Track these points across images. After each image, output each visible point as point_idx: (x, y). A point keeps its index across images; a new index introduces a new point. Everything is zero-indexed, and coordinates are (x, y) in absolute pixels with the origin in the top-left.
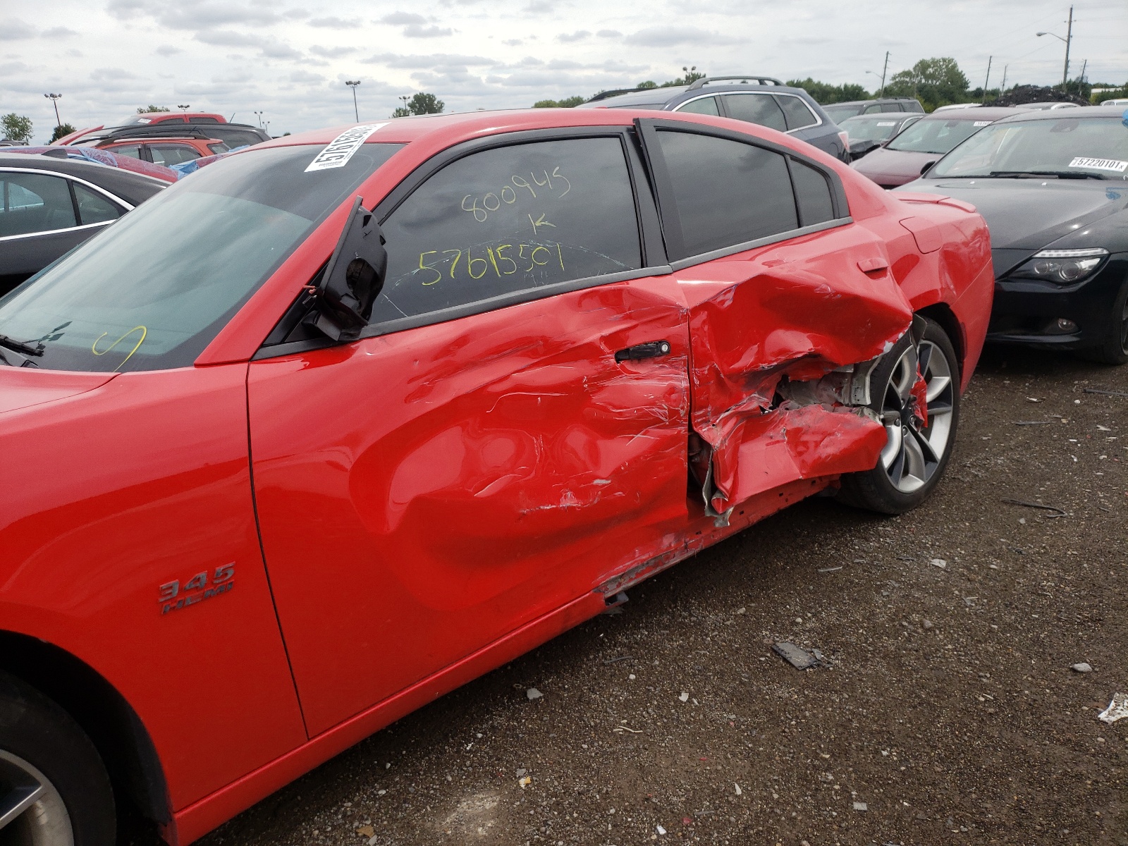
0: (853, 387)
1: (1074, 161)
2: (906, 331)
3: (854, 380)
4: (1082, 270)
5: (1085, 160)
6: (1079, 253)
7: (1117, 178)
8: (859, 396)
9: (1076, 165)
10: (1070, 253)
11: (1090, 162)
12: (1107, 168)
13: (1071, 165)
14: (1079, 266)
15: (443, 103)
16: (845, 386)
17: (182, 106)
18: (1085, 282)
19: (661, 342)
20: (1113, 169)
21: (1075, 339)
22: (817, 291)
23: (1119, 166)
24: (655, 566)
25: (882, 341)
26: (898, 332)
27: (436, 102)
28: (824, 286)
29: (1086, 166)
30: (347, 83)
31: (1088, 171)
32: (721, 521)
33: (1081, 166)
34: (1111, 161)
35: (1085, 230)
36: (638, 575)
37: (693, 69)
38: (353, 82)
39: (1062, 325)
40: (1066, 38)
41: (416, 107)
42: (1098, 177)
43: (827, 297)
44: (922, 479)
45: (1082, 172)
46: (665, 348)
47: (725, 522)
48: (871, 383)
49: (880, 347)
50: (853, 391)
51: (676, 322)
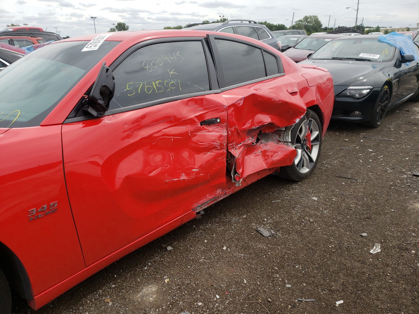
0: (285, 135)
1: (361, 54)
2: (304, 115)
3: (285, 133)
4: (363, 94)
5: (365, 54)
6: (363, 87)
7: (375, 61)
8: (287, 138)
9: (362, 56)
10: (360, 88)
11: (366, 55)
12: (372, 57)
13: (360, 56)
14: (363, 92)
15: (128, 27)
16: (282, 135)
17: (25, 24)
18: (365, 98)
19: (217, 118)
20: (374, 57)
21: (361, 118)
22: (273, 100)
23: (376, 56)
24: (214, 201)
25: (295, 118)
26: (302, 115)
27: (126, 26)
28: (275, 98)
29: (365, 56)
30: (91, 18)
31: (366, 58)
32: (238, 184)
33: (363, 56)
34: (374, 55)
35: (365, 79)
36: (208, 204)
37: (223, 16)
38: (94, 17)
39: (357, 113)
40: (357, 10)
41: (118, 28)
42: (369, 60)
43: (276, 102)
44: (308, 168)
45: (363, 58)
46: (218, 120)
47: (239, 184)
48: (291, 134)
49: (295, 121)
50: (285, 137)
51: (223, 111)
